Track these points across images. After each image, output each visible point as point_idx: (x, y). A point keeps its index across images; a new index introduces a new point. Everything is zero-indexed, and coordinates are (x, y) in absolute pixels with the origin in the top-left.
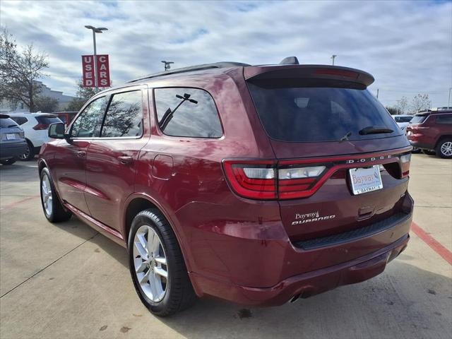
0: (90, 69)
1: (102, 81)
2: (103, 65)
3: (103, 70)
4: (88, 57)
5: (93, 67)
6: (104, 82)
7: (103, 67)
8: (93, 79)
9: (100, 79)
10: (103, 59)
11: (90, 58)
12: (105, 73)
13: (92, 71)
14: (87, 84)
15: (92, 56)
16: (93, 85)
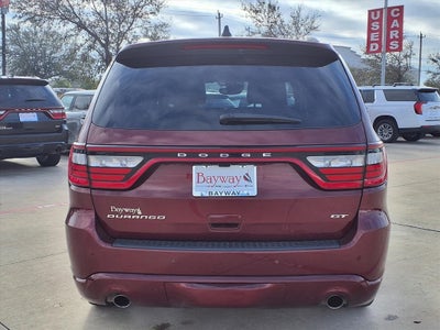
0: (378, 27)
1: (392, 43)
2: (395, 21)
3: (395, 28)
4: (375, 11)
5: (381, 25)
6: (394, 44)
7: (395, 23)
8: (379, 43)
9: (389, 41)
10: (396, 13)
11: (378, 13)
12: (397, 32)
13: (380, 30)
14: (372, 49)
15: (381, 10)
16: (379, 50)
